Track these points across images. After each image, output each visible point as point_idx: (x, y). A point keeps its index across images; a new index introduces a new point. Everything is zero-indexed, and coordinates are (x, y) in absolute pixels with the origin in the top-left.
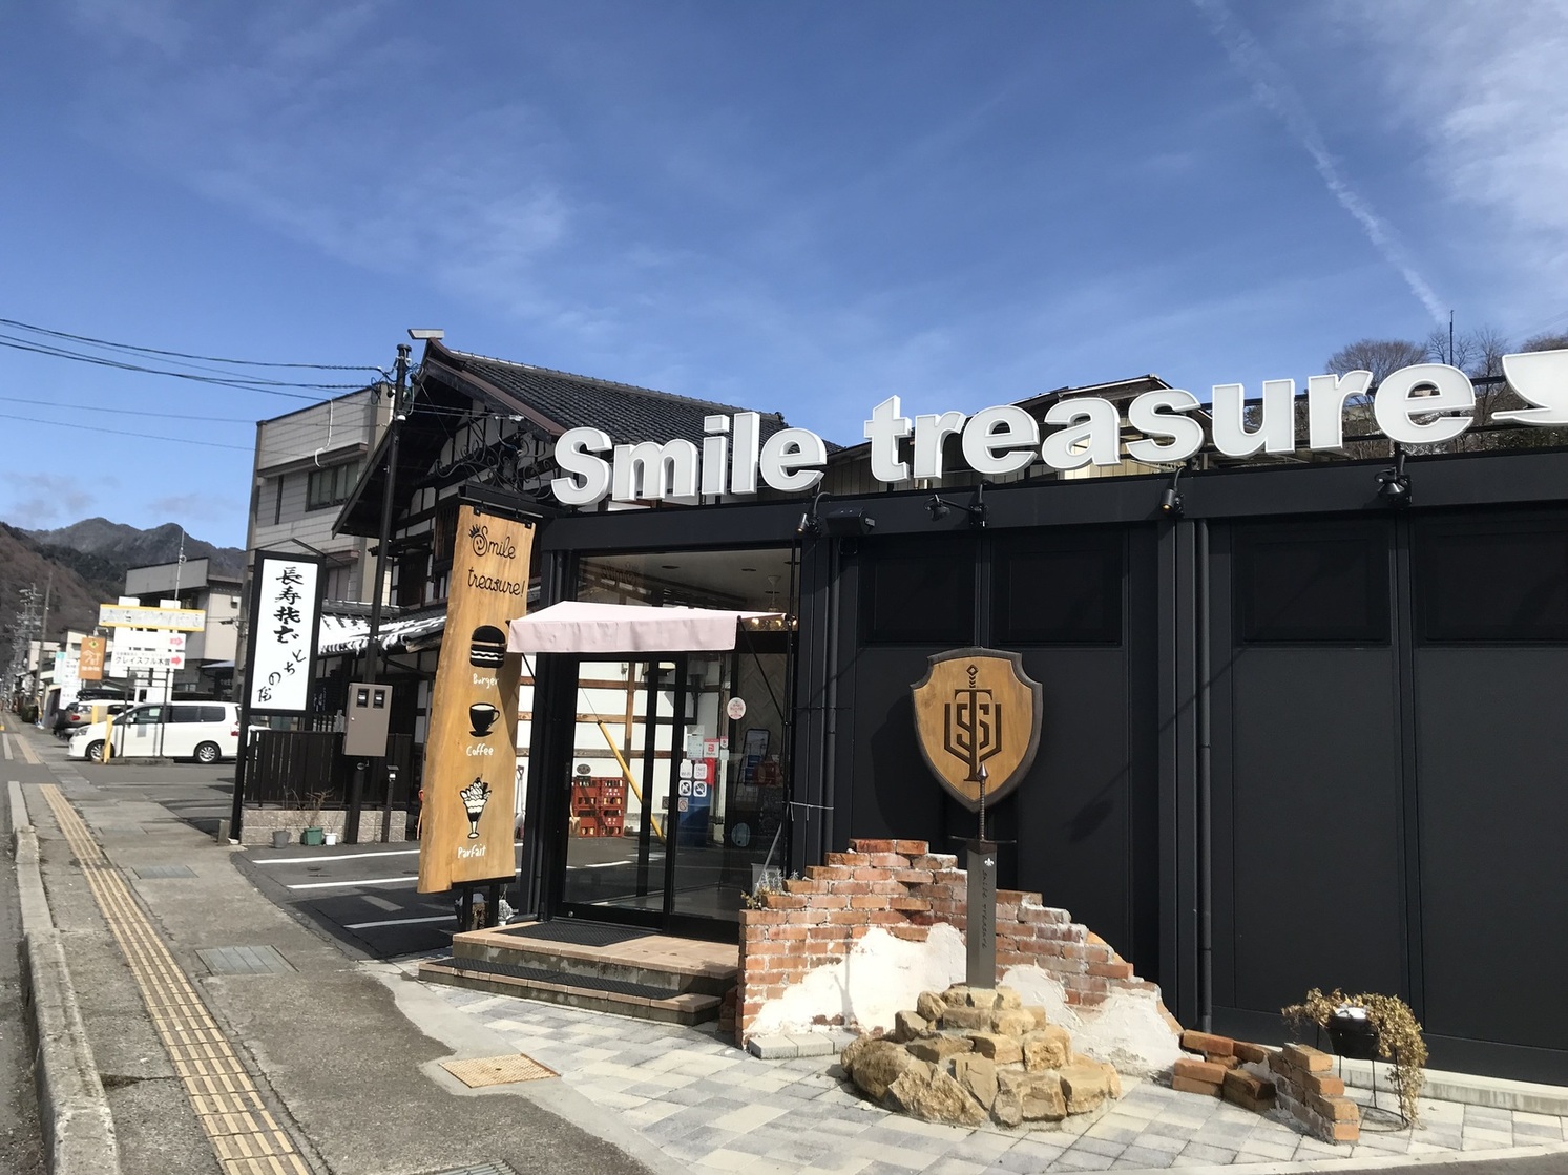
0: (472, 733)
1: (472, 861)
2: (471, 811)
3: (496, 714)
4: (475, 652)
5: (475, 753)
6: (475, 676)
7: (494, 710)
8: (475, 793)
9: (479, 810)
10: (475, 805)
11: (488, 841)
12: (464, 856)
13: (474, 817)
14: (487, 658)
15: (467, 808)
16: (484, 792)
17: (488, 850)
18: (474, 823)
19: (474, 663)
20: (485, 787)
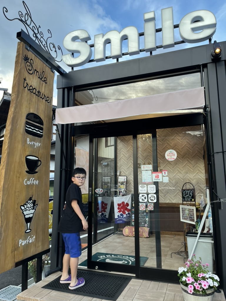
0: (27, 172)
1: (27, 246)
2: (27, 217)
3: (39, 163)
4: (28, 126)
5: (29, 183)
6: (28, 140)
7: (38, 160)
8: (29, 206)
9: (31, 216)
10: (29, 213)
11: (36, 233)
12: (23, 244)
13: (28, 220)
14: (34, 131)
15: (25, 216)
16: (34, 205)
17: (36, 239)
18: (29, 224)
19: (28, 132)
20: (34, 203)
